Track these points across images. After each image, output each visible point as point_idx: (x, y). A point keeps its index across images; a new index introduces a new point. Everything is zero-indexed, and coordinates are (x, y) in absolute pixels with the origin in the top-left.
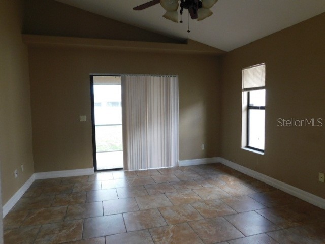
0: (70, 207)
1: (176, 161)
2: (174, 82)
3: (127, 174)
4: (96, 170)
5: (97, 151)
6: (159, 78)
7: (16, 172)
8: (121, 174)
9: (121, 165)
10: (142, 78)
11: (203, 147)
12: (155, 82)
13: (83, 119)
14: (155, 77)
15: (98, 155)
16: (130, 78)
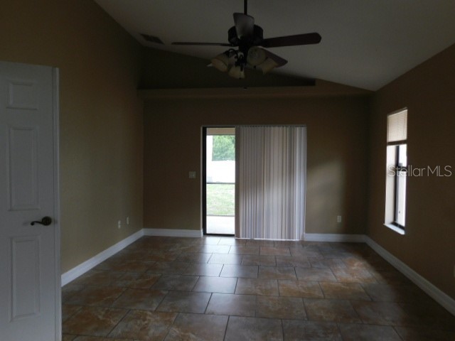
0: (157, 263)
1: (301, 234)
2: (300, 134)
3: (238, 241)
4: (205, 234)
5: (208, 213)
6: (281, 128)
7: (119, 222)
8: (232, 241)
9: (232, 231)
10: (260, 129)
11: (339, 219)
12: (276, 134)
13: (192, 175)
14: (277, 128)
15: (208, 218)
16: (246, 130)
